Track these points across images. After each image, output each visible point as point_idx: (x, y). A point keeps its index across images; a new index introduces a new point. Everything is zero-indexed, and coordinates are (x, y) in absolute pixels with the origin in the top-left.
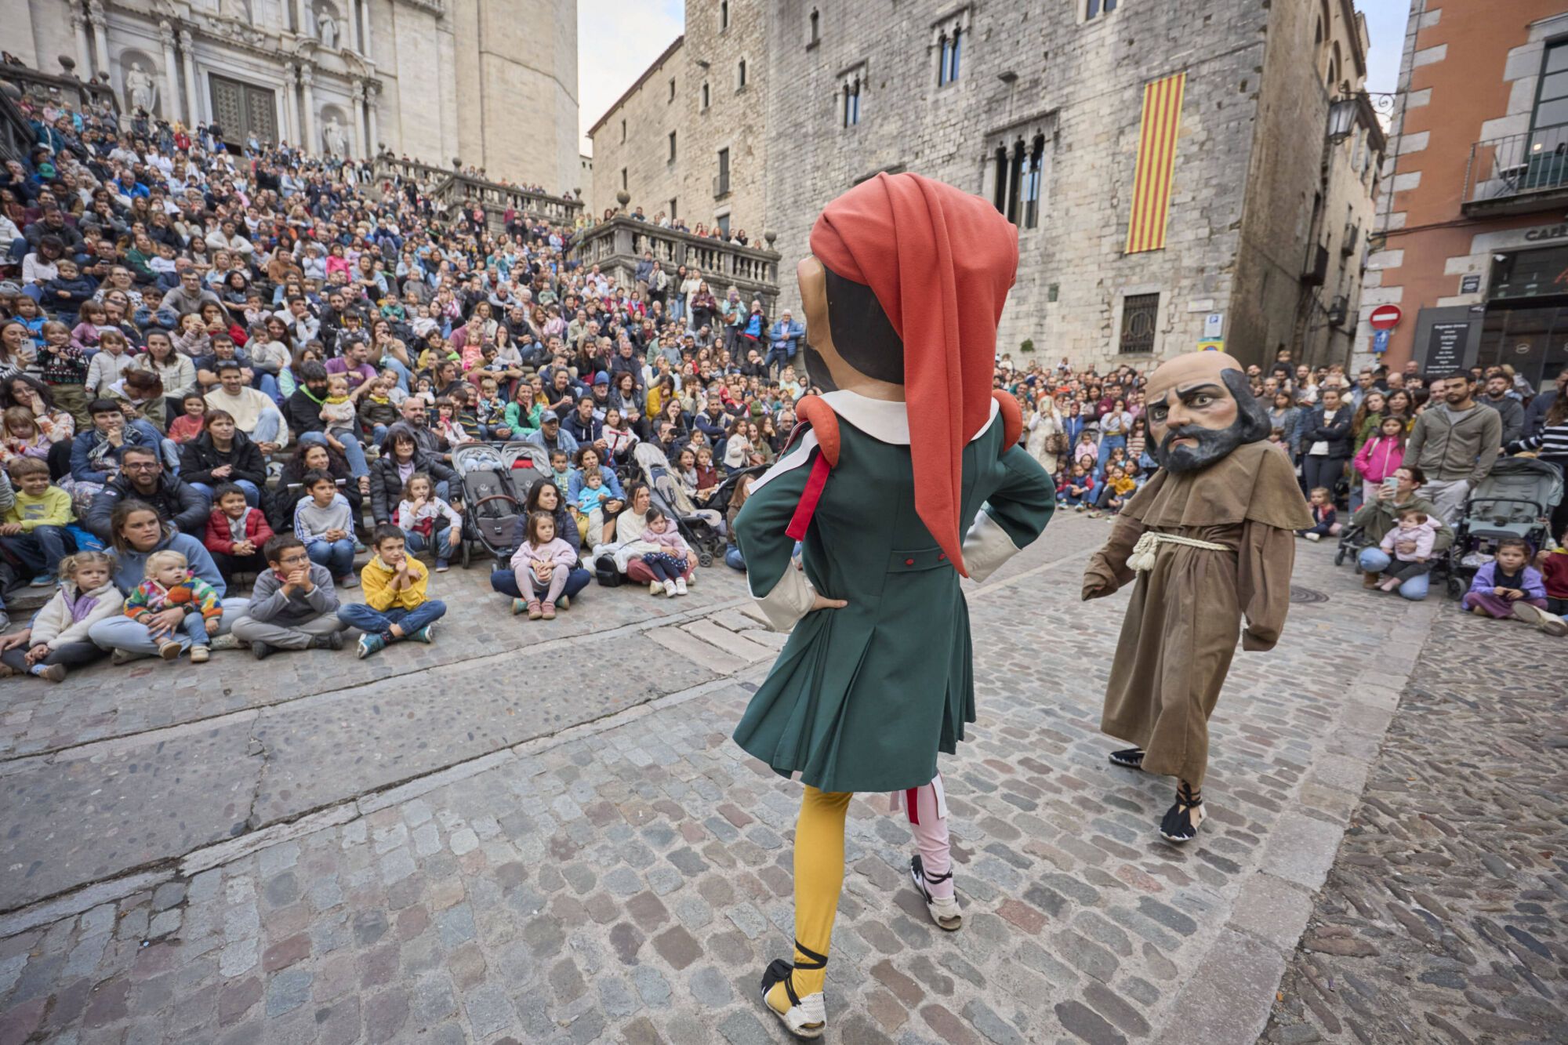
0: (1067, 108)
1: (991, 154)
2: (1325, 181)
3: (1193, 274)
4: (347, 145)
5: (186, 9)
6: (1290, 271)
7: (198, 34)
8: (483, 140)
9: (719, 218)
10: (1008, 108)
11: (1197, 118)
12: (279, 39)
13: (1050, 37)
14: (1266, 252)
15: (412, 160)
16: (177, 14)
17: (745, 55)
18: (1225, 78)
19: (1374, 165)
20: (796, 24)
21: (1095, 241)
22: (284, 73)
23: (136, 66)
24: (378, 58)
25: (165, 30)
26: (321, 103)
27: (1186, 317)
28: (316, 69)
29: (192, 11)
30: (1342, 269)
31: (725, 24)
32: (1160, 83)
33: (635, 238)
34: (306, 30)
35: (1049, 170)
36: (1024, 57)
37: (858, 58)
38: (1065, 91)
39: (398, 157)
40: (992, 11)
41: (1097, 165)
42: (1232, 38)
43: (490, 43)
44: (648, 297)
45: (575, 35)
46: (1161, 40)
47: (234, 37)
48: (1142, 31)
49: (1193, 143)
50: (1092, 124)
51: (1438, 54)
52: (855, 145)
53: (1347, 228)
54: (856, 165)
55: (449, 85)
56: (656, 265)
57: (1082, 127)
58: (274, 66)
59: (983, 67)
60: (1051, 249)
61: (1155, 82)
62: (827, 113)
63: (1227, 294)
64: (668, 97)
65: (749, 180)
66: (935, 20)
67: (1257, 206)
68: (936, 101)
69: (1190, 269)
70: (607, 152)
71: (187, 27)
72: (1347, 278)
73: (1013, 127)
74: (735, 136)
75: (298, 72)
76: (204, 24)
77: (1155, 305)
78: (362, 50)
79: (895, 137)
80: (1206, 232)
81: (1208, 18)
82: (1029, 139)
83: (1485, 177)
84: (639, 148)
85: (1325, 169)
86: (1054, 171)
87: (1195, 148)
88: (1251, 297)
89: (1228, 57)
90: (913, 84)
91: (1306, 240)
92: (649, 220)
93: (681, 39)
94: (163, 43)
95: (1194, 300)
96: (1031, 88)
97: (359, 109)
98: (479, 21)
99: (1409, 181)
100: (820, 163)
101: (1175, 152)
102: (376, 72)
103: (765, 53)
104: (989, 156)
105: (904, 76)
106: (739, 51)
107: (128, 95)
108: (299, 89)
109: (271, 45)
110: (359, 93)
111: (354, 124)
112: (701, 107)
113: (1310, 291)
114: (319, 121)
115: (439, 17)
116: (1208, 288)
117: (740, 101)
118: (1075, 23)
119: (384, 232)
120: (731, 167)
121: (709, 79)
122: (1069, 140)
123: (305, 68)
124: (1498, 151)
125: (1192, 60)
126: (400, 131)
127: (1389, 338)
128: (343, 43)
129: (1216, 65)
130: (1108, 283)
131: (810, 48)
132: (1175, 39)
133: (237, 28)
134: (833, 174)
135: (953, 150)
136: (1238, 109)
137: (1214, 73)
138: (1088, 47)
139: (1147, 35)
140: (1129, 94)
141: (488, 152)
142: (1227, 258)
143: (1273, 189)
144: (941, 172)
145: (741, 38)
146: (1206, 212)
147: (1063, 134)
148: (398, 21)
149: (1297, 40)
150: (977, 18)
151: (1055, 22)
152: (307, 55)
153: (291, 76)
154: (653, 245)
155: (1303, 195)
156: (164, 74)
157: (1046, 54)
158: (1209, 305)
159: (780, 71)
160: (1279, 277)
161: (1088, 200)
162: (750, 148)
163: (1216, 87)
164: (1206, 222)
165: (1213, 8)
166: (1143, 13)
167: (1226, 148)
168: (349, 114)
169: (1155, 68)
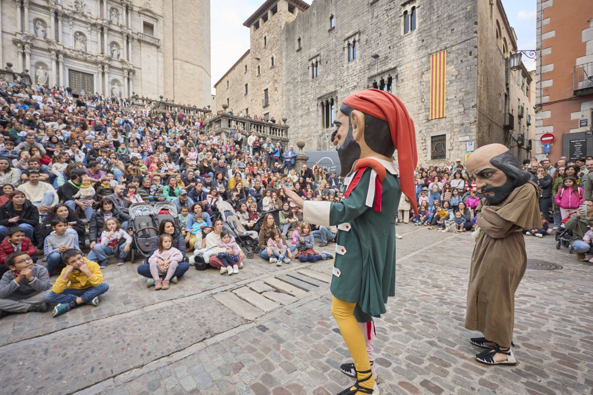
0: (400, 66)
1: (371, 85)
2: (508, 89)
3: (459, 126)
4: (120, 93)
5: (62, 47)
6: (499, 124)
7: (65, 56)
8: (174, 90)
9: (265, 115)
10: (376, 68)
11: (453, 66)
12: (97, 57)
13: (391, 41)
14: (488, 116)
15: (145, 98)
16: (58, 49)
17: (273, 55)
18: (463, 51)
19: (526, 84)
20: (293, 43)
21: (416, 115)
22: (98, 68)
23: (40, 67)
24: (134, 62)
25: (53, 54)
26: (111, 79)
27: (458, 143)
28: (110, 66)
29: (64, 48)
30: (520, 123)
31: (265, 45)
32: (436, 55)
33: (229, 122)
34: (107, 53)
35: (395, 90)
36: (381, 49)
37: (317, 53)
38: (398, 60)
39: (140, 97)
40: (367, 33)
41: (414, 86)
42: (463, 36)
43: (177, 56)
44: (234, 144)
45: (210, 52)
46: (435, 39)
47: (80, 56)
48: (427, 36)
49: (453, 76)
50: (411, 71)
51: (552, 34)
52: (317, 85)
53: (519, 107)
54: (318, 92)
55: (161, 70)
56: (238, 131)
57: (407, 73)
58: (94, 66)
59: (365, 54)
61: (434, 54)
62: (306, 74)
63: (475, 134)
64: (244, 71)
65: (276, 100)
66: (345, 38)
67: (482, 98)
68: (348, 67)
69: (458, 125)
70: (221, 93)
71: (62, 53)
72: (522, 127)
73: (379, 74)
74: (270, 84)
75: (103, 68)
76: (68, 52)
77: (445, 140)
78: (128, 59)
79: (333, 81)
80: (462, 109)
81: (453, 30)
82: (386, 78)
83: (582, 79)
84: (234, 90)
85: (507, 84)
86: (397, 90)
87: (454, 78)
88: (485, 135)
89: (463, 44)
90: (338, 61)
91: (504, 112)
92: (235, 114)
93: (249, 51)
94: (52, 59)
95: (461, 137)
96: (385, 60)
97: (126, 80)
98: (173, 48)
99: (548, 83)
100: (304, 92)
101: (445, 80)
102: (133, 67)
103: (281, 54)
105: (335, 59)
106: (271, 54)
107: (36, 78)
108: (103, 74)
109: (94, 59)
110: (126, 75)
111: (124, 86)
112: (257, 74)
113: (509, 132)
114: (110, 85)
115: (158, 47)
116: (466, 132)
117: (272, 71)
118: (400, 35)
119: (127, 122)
120: (269, 96)
121: (260, 64)
122: (402, 78)
123: (106, 66)
124: (585, 69)
125: (448, 46)
126: (142, 88)
127: (551, 147)
128: (121, 57)
129: (458, 47)
130: (423, 132)
131: (298, 51)
132: (440, 38)
133: (81, 53)
134: (309, 96)
135: (356, 84)
136: (469, 62)
137: (458, 50)
138: (406, 44)
139: (429, 38)
140: (424, 59)
141: (175, 94)
142: (473, 119)
143: (488, 92)
144: (351, 93)
145: (272, 49)
146: (461, 102)
147: (399, 76)
148: (142, 49)
149: (489, 36)
150: (362, 36)
151: (392, 36)
152: (107, 62)
153: (100, 70)
154: (237, 124)
155: (500, 94)
156: (51, 70)
157: (390, 47)
158: (467, 138)
159: (287, 60)
160: (495, 127)
161: (413, 100)
162: (276, 88)
163: (459, 54)
164: (462, 105)
165: (454, 26)
166: (427, 30)
167: (467, 77)
168: (122, 82)
169: (434, 49)
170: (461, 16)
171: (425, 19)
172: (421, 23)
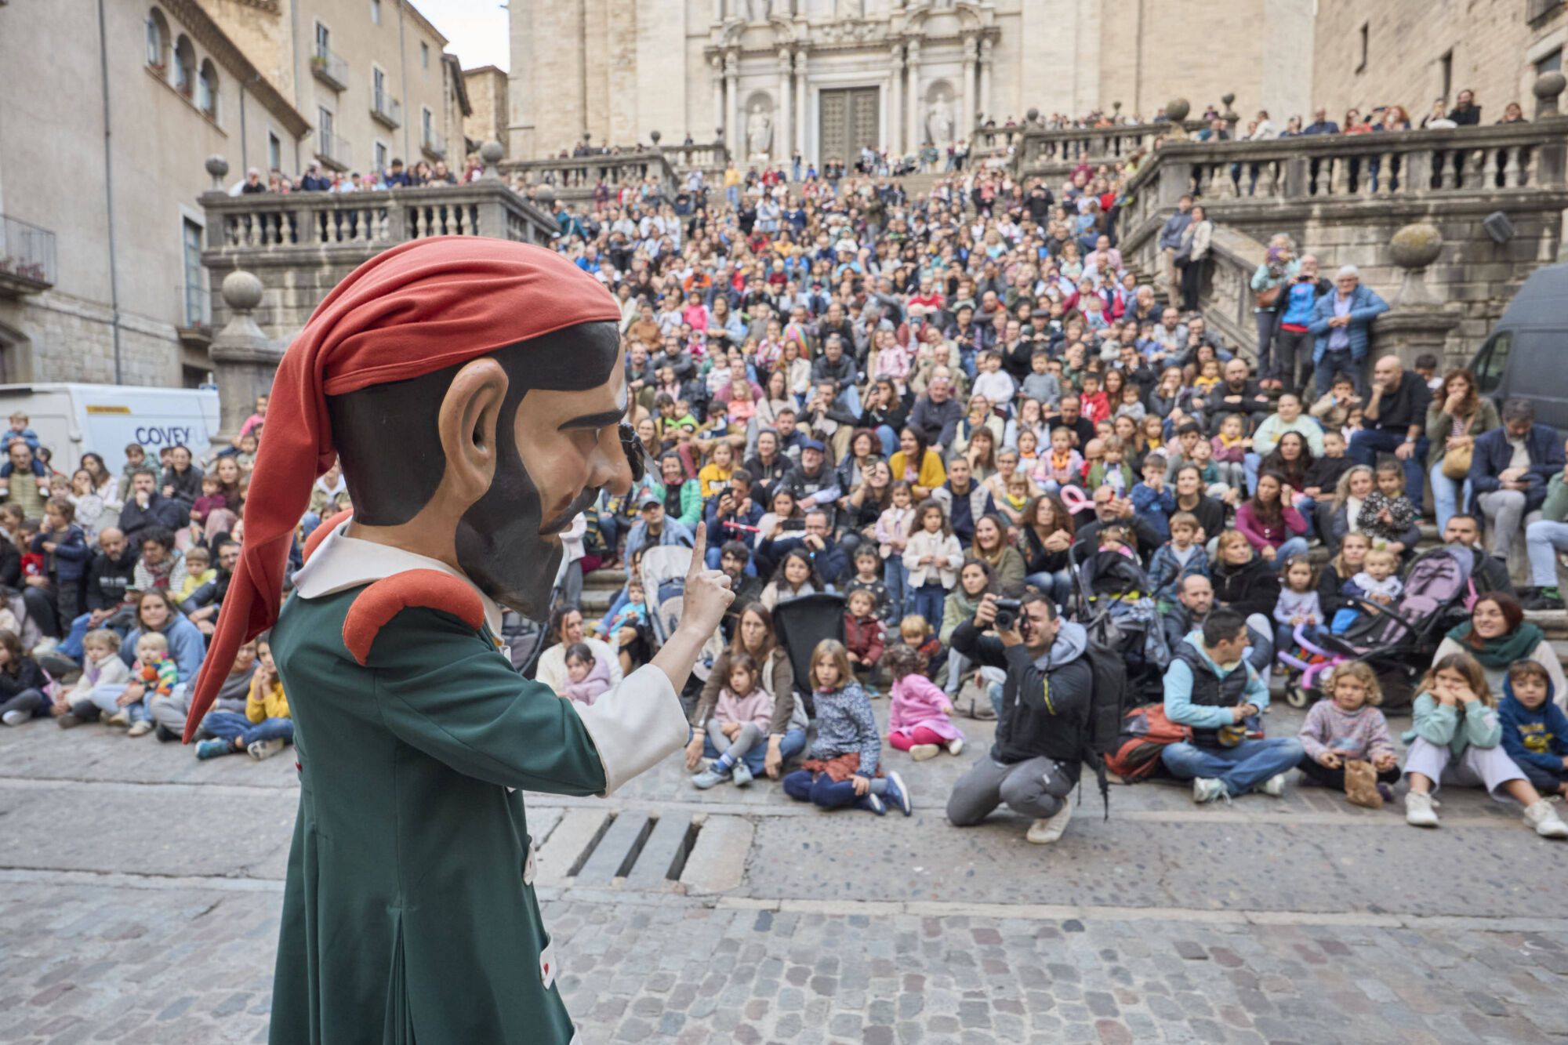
4: (952, 126)
5: (803, 27)
7: (813, 51)
12: (889, 22)
16: (795, 38)
22: (891, 60)
25: (784, 58)
26: (927, 82)
28: (925, 41)
29: (810, 27)
47: (845, 39)
58: (882, 56)
71: (803, 47)
75: (905, 51)
76: (818, 37)
94: (781, 74)
97: (970, 73)
102: (994, 17)
107: (747, 142)
108: (905, 73)
109: (881, 32)
110: (971, 54)
111: (962, 96)
114: (923, 104)
123: (913, 45)
126: (1020, 84)
133: (849, 27)
152: (916, 29)
153: (898, 63)
156: (779, 107)
168: (956, 83)
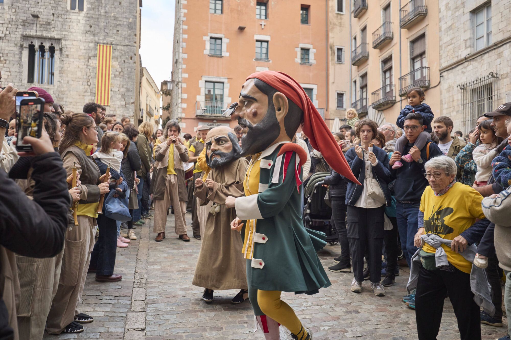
0: (65, 40)
1: (26, 45)
10: (34, 28)
11: (117, 63)
13: (55, 8)
18: (125, 53)
21: (81, 97)
32: (103, 46)
35: (58, 63)
36: (42, 10)
38: (64, 33)
41: (81, 67)
42: (126, 41)
46: (102, 31)
48: (95, 24)
49: (117, 71)
50: (77, 51)
57: (72, 50)
59: (19, 5)
60: (61, 96)
61: (101, 45)
73: (37, 37)
80: (124, 103)
81: (118, 31)
82: (47, 46)
86: (60, 63)
87: (118, 73)
89: (125, 47)
96: (47, 25)
101: (111, 72)
104: (25, 45)
118: (66, 8)
122: (67, 53)
125: (114, 43)
129: (122, 48)
132: (107, 33)
135: (2, 35)
136: (130, 65)
137: (122, 50)
138: (73, 20)
139: (97, 27)
140: (92, 45)
142: (132, 114)
146: (123, 96)
147: (63, 49)
151: (57, 4)
157: (53, 14)
161: (77, 80)
163: (123, 55)
164: (123, 100)
165: (119, 28)
166: (95, 18)
167: (128, 77)
169: (101, 40)
170: (125, 23)
171: (93, 7)
172: (89, 9)
